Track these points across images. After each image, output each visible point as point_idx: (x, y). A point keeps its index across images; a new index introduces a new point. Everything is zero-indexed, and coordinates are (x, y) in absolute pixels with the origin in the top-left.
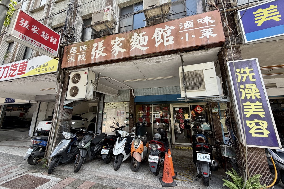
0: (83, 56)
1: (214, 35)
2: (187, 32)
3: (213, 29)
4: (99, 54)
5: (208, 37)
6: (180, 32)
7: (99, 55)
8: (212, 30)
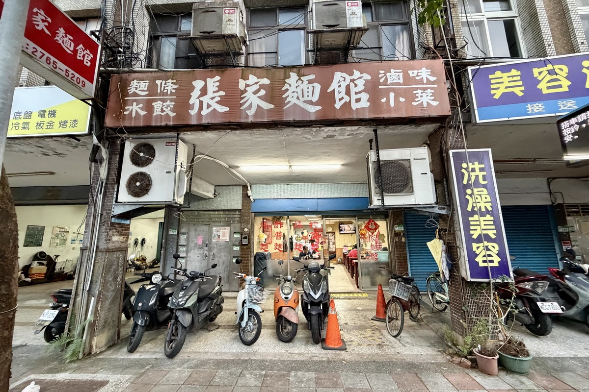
0: (168, 106)
1: (435, 103)
2: (393, 90)
3: (433, 91)
4: (209, 106)
5: (425, 105)
6: (380, 87)
7: (211, 109)
8: (431, 94)
